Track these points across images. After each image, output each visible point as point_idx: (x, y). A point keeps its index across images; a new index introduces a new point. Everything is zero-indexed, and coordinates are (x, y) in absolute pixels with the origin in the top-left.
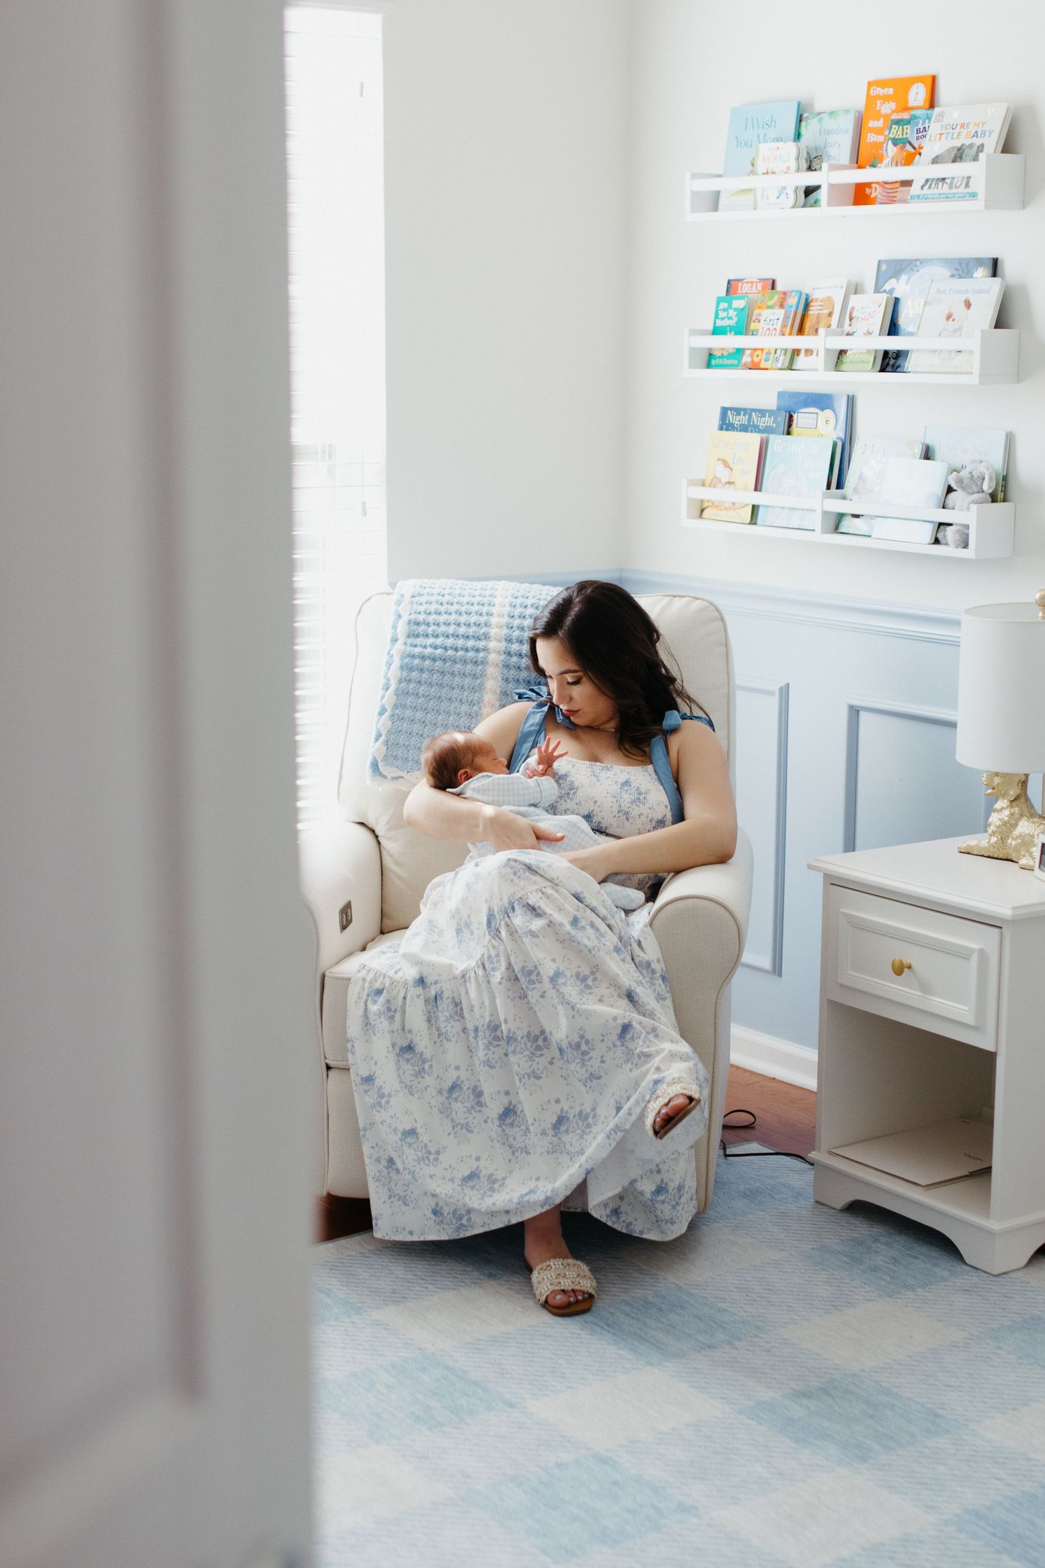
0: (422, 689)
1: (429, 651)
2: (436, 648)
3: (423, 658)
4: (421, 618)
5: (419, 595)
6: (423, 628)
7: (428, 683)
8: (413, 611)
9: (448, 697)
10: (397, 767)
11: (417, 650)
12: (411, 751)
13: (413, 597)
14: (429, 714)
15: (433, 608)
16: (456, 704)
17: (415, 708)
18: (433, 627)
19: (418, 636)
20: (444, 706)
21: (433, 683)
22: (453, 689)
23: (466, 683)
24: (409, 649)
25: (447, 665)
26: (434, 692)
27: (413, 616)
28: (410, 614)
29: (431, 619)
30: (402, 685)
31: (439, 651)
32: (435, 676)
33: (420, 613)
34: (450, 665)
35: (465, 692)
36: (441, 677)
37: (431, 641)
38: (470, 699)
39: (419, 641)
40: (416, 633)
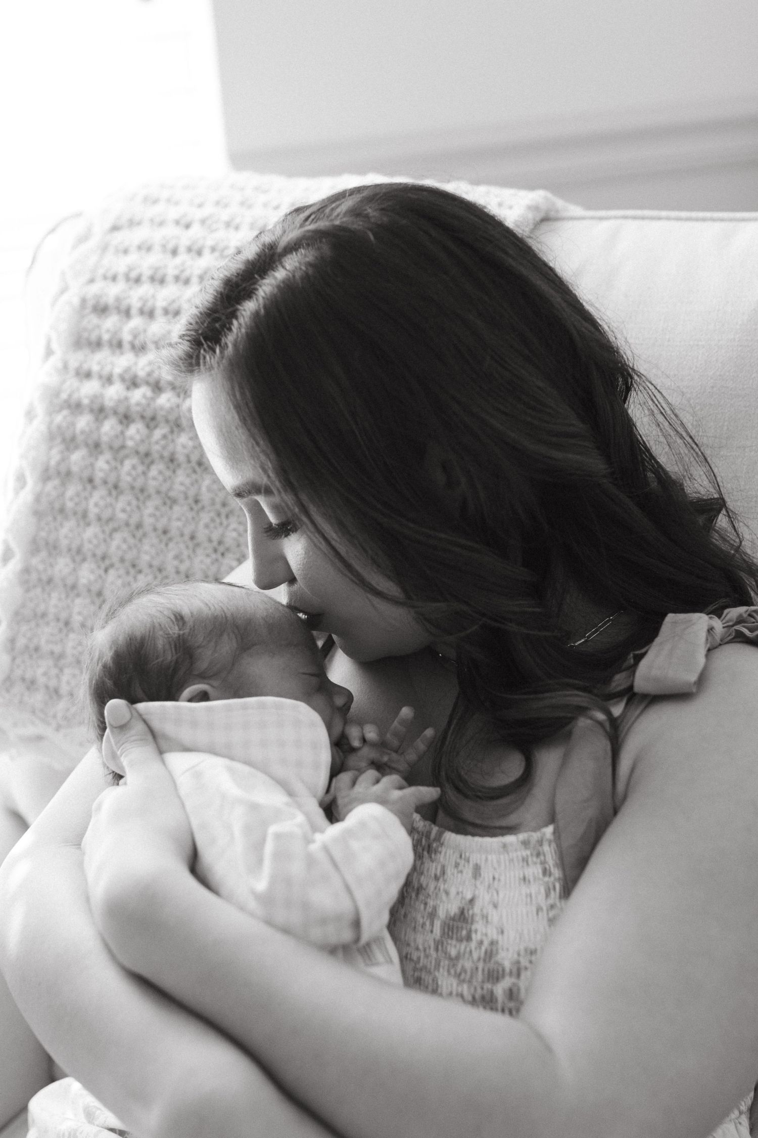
0: (96, 500)
1: (114, 393)
2: (133, 383)
3: (100, 412)
4: (112, 292)
5: (133, 223)
6: (111, 322)
7: (110, 485)
8: (101, 271)
9: (160, 526)
10: (34, 712)
11: (89, 389)
12: (67, 671)
13: (115, 228)
14: (112, 572)
15: (147, 263)
16: (182, 546)
17: (78, 554)
18: (136, 322)
19: (97, 345)
20: (147, 552)
21: (123, 485)
22: (174, 501)
23: (204, 489)
24: (72, 383)
25: (158, 433)
26: (124, 511)
27: (94, 290)
28: (92, 281)
29: (136, 296)
30: (50, 486)
31: (138, 395)
32: (128, 464)
33: (114, 278)
34: (164, 437)
35: (203, 515)
36: (140, 468)
37: (122, 362)
38: (215, 536)
39: (98, 361)
40: (93, 337)
